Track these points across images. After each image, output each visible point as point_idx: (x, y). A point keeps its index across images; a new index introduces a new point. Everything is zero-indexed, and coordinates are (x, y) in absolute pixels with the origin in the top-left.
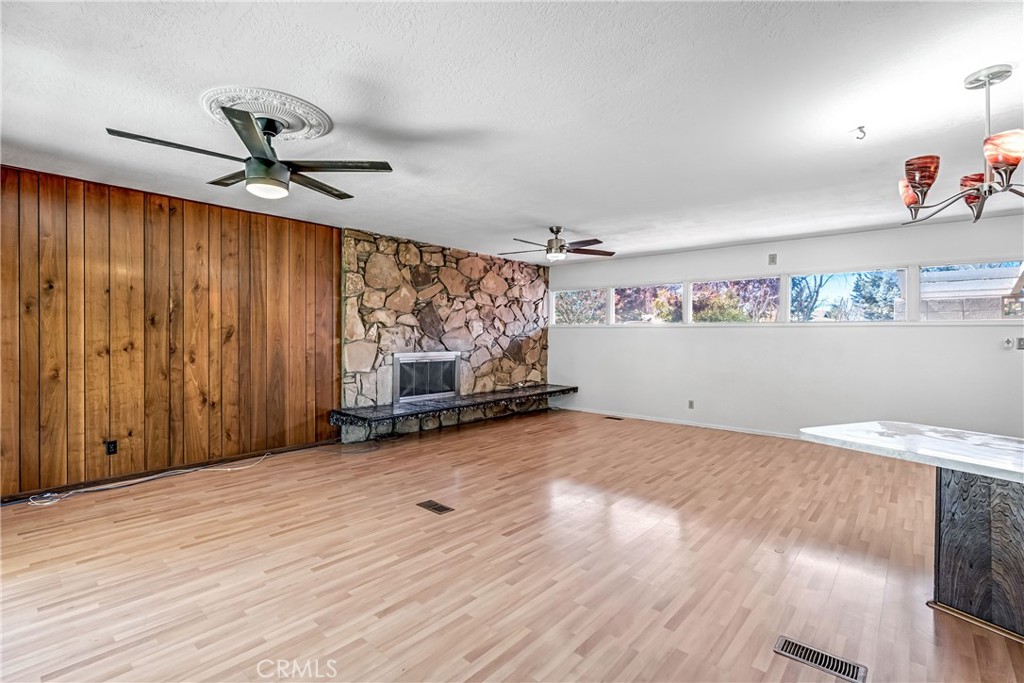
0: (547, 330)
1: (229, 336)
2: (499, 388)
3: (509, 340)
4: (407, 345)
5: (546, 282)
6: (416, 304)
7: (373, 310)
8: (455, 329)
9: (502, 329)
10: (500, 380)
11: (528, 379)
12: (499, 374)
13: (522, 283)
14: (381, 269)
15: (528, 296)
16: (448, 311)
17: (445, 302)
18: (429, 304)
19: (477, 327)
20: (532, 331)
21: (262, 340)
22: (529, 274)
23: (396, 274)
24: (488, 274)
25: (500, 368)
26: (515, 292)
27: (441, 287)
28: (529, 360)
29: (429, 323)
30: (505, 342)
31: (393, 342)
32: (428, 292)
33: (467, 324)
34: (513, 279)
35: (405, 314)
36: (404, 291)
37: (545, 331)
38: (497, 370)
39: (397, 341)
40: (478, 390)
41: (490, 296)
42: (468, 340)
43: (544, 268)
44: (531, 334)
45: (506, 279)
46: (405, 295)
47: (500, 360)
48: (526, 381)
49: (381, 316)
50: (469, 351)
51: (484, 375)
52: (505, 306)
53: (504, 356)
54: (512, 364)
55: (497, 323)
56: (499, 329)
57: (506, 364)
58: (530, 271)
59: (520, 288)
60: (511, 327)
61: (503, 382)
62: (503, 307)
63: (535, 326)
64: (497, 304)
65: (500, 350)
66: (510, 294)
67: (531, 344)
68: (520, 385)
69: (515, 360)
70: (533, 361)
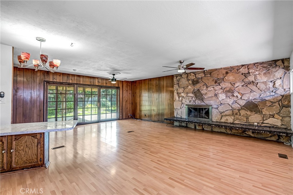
1: (157, 99)
2: (236, 122)
4: (190, 102)
5: (287, 68)
6: (194, 90)
7: (180, 93)
8: (209, 97)
9: (239, 96)
10: (238, 119)
11: (265, 122)
12: (237, 116)
13: (257, 73)
14: (183, 82)
15: (262, 79)
16: (206, 91)
17: (205, 88)
18: (199, 90)
19: (222, 96)
23: (187, 82)
24: (228, 75)
25: (238, 113)
26: (251, 78)
27: (203, 84)
28: (265, 111)
29: (198, 94)
30: (243, 103)
31: (186, 101)
32: (197, 86)
33: (216, 95)
34: (249, 73)
35: (190, 93)
36: (190, 87)
38: (236, 114)
39: (187, 101)
40: (223, 120)
41: (231, 83)
42: (216, 101)
43: (283, 60)
44: (267, 99)
45: (242, 74)
46: (190, 88)
47: (239, 110)
48: (263, 123)
49: (183, 94)
50: (218, 105)
51: (226, 115)
52: (243, 86)
53: (242, 109)
54: (249, 113)
55: (236, 94)
56: (237, 96)
57: (243, 112)
58: (265, 65)
59: (255, 76)
60: (247, 95)
61: (240, 120)
62: (240, 87)
63: (274, 94)
64: (236, 86)
65: (239, 106)
66: (246, 80)
67: (268, 104)
68: (256, 124)
69: (251, 111)
70: (271, 113)
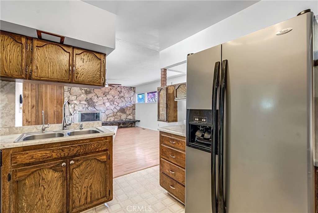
0: (135, 104)
1: (33, 107)
2: (115, 120)
3: (119, 108)
4: (83, 109)
5: (134, 91)
6: (86, 99)
7: (72, 100)
8: (99, 105)
9: (117, 104)
10: (116, 118)
11: (127, 118)
12: (116, 116)
13: (125, 92)
14: (75, 91)
15: (127, 95)
16: (97, 100)
17: (96, 98)
18: (91, 99)
19: (108, 104)
20: (129, 105)
21: (42, 108)
22: (127, 90)
23: (80, 91)
24: (111, 90)
25: (116, 115)
26: (122, 94)
27: (95, 94)
28: (128, 113)
29: (90, 102)
30: (118, 108)
31: (79, 108)
32: (90, 96)
33: (104, 103)
34: (121, 91)
35: (83, 101)
36: (82, 96)
37: (134, 105)
38: (115, 115)
39: (80, 108)
40: (108, 120)
41: (113, 96)
42: (104, 107)
43: (133, 88)
44: (128, 106)
45: (118, 91)
46: (83, 97)
47: (117, 113)
48: (127, 119)
49: (75, 102)
50: (105, 110)
51: (110, 117)
52: (118, 98)
54: (121, 114)
55: (115, 103)
56: (116, 104)
57: (118, 114)
58: (128, 89)
59: (124, 93)
60: (121, 104)
61: (117, 118)
62: (117, 99)
63: (130, 103)
64: (115, 98)
65: (117, 110)
66: (120, 95)
67: (129, 108)
68: (124, 119)
69: (122, 113)
70: (129, 113)
